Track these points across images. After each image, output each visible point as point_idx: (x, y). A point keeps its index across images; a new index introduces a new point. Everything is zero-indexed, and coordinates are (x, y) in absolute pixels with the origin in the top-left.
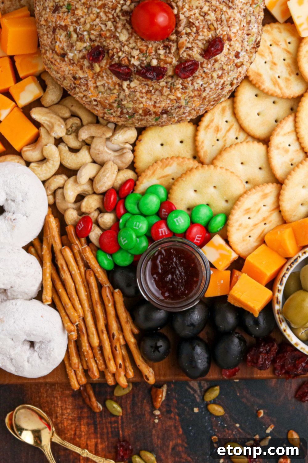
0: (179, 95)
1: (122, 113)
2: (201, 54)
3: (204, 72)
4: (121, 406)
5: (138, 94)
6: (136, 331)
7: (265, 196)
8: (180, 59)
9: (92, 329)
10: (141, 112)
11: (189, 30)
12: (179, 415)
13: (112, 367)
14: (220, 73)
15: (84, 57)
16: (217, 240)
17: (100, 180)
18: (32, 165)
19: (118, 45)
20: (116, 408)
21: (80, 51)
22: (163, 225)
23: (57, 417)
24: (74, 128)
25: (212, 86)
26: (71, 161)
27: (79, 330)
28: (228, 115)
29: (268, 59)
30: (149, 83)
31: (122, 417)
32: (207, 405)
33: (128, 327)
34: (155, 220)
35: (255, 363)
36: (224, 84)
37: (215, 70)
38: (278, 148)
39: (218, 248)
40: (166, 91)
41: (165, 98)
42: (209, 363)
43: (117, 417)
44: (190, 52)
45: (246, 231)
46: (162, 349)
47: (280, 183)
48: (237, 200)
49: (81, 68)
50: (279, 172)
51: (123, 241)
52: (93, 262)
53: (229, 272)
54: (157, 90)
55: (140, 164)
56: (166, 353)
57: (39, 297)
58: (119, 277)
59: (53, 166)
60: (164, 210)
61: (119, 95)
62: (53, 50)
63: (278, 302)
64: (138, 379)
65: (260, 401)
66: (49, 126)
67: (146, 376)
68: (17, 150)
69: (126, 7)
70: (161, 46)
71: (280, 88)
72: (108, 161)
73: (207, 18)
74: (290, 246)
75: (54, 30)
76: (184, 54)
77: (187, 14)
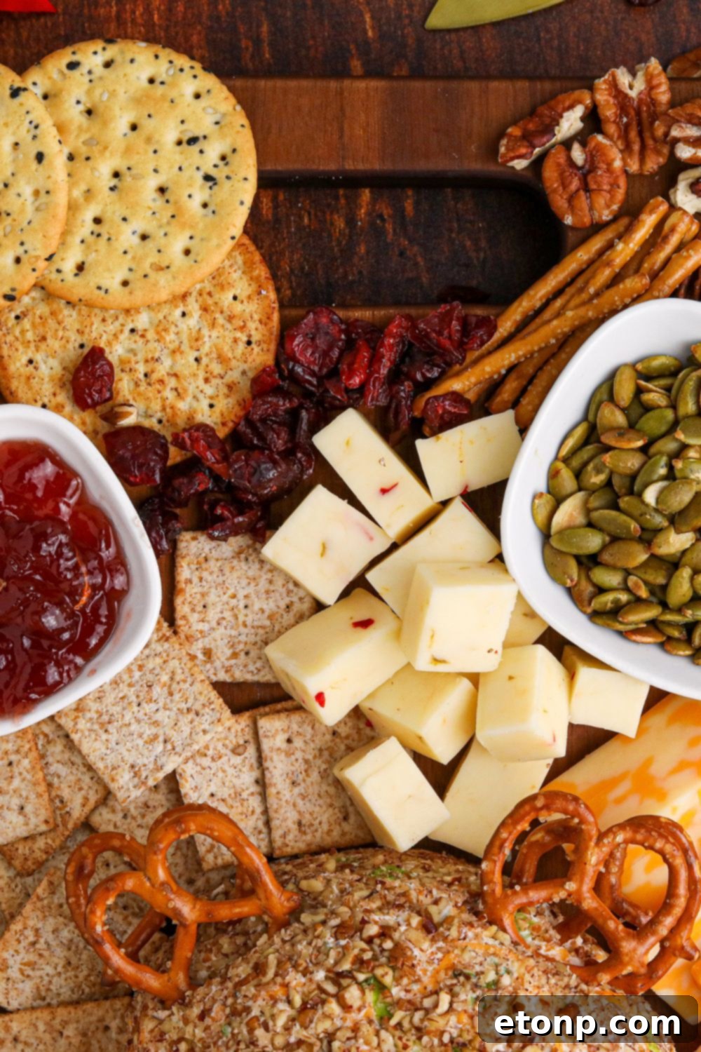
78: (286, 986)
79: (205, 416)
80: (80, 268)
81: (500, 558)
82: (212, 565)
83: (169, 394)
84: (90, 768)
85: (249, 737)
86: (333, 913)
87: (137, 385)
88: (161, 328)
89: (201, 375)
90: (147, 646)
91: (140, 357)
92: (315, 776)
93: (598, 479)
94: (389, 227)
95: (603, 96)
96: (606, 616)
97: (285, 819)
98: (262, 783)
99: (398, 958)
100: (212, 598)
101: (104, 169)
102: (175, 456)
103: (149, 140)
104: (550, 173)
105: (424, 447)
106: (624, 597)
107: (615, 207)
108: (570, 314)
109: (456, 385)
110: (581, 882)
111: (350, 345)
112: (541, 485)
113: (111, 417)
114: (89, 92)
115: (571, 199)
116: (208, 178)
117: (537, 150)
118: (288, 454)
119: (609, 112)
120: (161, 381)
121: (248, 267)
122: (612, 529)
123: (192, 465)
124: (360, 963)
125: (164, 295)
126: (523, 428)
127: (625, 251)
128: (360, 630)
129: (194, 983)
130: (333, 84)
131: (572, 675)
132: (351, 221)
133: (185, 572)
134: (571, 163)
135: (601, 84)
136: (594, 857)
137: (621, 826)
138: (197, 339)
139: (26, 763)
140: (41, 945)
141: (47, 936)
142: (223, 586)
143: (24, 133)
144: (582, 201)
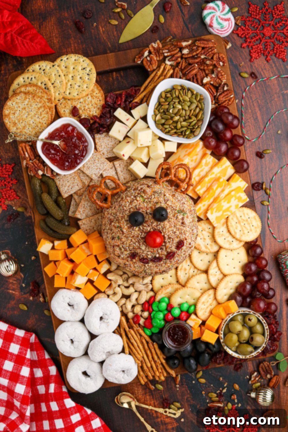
0: (169, 265)
2: (176, 248)
3: (178, 254)
4: (162, 385)
5: (152, 268)
6: (165, 357)
7: (209, 295)
8: (167, 252)
9: (147, 360)
11: (169, 240)
12: (187, 385)
13: (158, 374)
14: (184, 253)
15: (128, 257)
16: (193, 317)
17: (140, 300)
18: (111, 296)
19: (141, 251)
20: (160, 387)
21: (126, 255)
22: (170, 314)
23: (136, 395)
24: (126, 279)
25: (182, 258)
26: (127, 292)
27: (141, 362)
28: (189, 263)
29: (202, 237)
30: (156, 263)
31: (163, 390)
32: (198, 379)
33: (161, 357)
34: (166, 312)
35: (216, 362)
37: (182, 253)
38: (212, 274)
39: (194, 320)
40: (164, 265)
41: (163, 267)
42: (197, 365)
43: (161, 390)
44: (171, 249)
45: (204, 310)
46: (177, 364)
47: (215, 289)
48: (198, 299)
49: (128, 261)
50: (214, 284)
51: (154, 324)
52: (143, 334)
53: (199, 328)
54: (159, 265)
56: (179, 364)
57: (123, 351)
58: (154, 338)
59: (119, 295)
60: (169, 308)
61: (144, 269)
62: (114, 254)
63: (222, 339)
64: (168, 376)
65: (219, 374)
66: (115, 280)
67: (172, 374)
68: (103, 291)
69: (142, 236)
70: (159, 249)
71: (209, 249)
72: (142, 290)
73: (176, 234)
74: (223, 314)
75: (113, 247)
76: (169, 250)
77: (168, 234)
78: (127, 200)
79: (95, 114)
80: (69, 93)
81: (148, 127)
82: (101, 139)
83: (88, 112)
84: (88, 176)
85: (113, 166)
86: (132, 188)
87: (83, 111)
88: (85, 101)
89: (93, 107)
90: (93, 154)
91: (82, 106)
92: (125, 170)
93: (162, 111)
94: (119, 78)
95: (151, 48)
96: (167, 133)
97: (122, 178)
98: (117, 173)
99: (144, 192)
100: (102, 144)
101: (70, 76)
102: (92, 122)
103: (77, 70)
104: (144, 63)
105: (133, 112)
106: (170, 129)
107: (156, 66)
108: (152, 85)
109: (136, 100)
110: (172, 176)
111: (117, 98)
112: (153, 113)
113: (80, 117)
114: (65, 64)
115: (149, 66)
116: (88, 74)
117: (142, 59)
118: (110, 117)
119: (152, 50)
120: (87, 110)
121: (97, 88)
122: (166, 118)
123: (95, 122)
124: (138, 194)
125: (84, 95)
126: (148, 105)
127: (159, 73)
128: (128, 144)
129: (112, 204)
130: (105, 55)
131: (164, 144)
132: (113, 78)
133: (97, 141)
134: (148, 60)
135: (150, 46)
136: (173, 171)
137: (177, 165)
138: (91, 102)
139: (77, 177)
140: (85, 207)
141: (86, 205)
142: (103, 142)
143: (56, 72)
144: (151, 66)
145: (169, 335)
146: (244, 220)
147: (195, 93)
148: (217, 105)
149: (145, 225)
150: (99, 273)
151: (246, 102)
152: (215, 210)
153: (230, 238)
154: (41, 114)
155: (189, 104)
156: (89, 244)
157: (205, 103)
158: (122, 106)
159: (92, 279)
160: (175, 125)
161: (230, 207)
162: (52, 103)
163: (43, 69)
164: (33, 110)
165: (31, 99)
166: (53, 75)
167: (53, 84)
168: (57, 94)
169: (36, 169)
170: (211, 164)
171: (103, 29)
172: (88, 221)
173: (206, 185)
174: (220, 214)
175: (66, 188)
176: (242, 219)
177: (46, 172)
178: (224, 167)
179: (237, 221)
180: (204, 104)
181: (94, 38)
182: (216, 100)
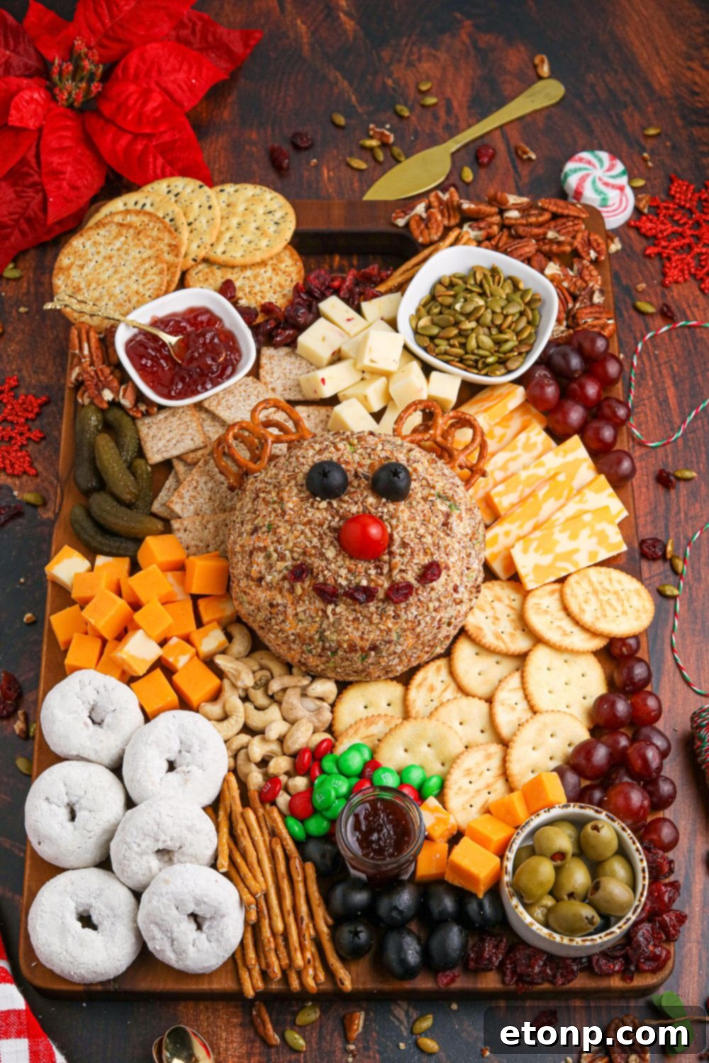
0: (390, 625)
1: (324, 649)
2: (416, 579)
3: (419, 600)
4: (304, 1037)
5: (344, 623)
6: (330, 921)
7: (489, 757)
8: (393, 582)
9: (276, 910)
10: (345, 646)
11: (403, 551)
12: (380, 1052)
13: (299, 962)
14: (437, 604)
15: (284, 578)
16: (433, 802)
19: (324, 563)
20: (298, 1041)
21: (280, 572)
22: (367, 783)
24: (263, 681)
25: (428, 619)
26: (257, 719)
27: (259, 906)
28: (444, 674)
29: (490, 614)
30: (357, 607)
31: (305, 1052)
32: (417, 1038)
33: (320, 912)
34: (357, 780)
36: (440, 621)
37: (431, 600)
38: (503, 704)
40: (376, 619)
41: (374, 627)
42: (420, 955)
43: (299, 1051)
44: (404, 575)
45: (467, 797)
46: (363, 936)
47: (505, 744)
48: (454, 761)
49: (281, 591)
50: (505, 731)
51: (318, 798)
52: (281, 829)
53: (447, 847)
54: (365, 617)
55: (340, 726)
57: (213, 864)
58: (313, 849)
59: (235, 724)
60: (368, 770)
61: (321, 625)
62: (248, 576)
63: (507, 873)
66: (233, 675)
67: (341, 980)
68: (195, 704)
69: (334, 524)
70: (372, 566)
71: (504, 643)
72: (301, 718)
73: (424, 540)
74: (521, 810)
75: (251, 554)
76: (397, 577)
77: (402, 534)
78: (312, 447)
80: (224, 253)
82: (276, 358)
83: (259, 297)
84: (222, 421)
87: (245, 294)
89: (272, 291)
91: (247, 285)
93: (435, 310)
95: (433, 199)
96: (441, 356)
100: (275, 369)
101: (235, 221)
102: (261, 318)
103: (252, 213)
104: (413, 225)
105: (365, 306)
106: (448, 347)
107: (439, 234)
110: (436, 430)
111: (333, 280)
112: (413, 311)
114: (229, 198)
115: (422, 233)
116: (276, 223)
117: (408, 218)
119: (435, 203)
120: (256, 294)
121: (292, 255)
122: (442, 324)
124: (343, 439)
126: (403, 295)
131: (428, 376)
133: (264, 361)
134: (421, 219)
135: (432, 195)
136: (441, 422)
138: (270, 280)
139: (194, 424)
140: (199, 488)
141: (201, 485)
142: (280, 365)
143: (204, 199)
144: (426, 232)
145: (357, 826)
146: (608, 591)
147: (522, 286)
148: (571, 331)
149: (346, 498)
150: (193, 650)
151: (643, 363)
152: (534, 545)
153: (567, 624)
154: (145, 274)
155: (503, 303)
156: (184, 575)
157: (544, 313)
158: (342, 293)
159: (171, 659)
160: (463, 340)
161: (576, 551)
162: (177, 256)
163: (175, 192)
164: (128, 264)
165: (130, 238)
166: (196, 205)
167: (190, 224)
168: (194, 246)
169: (100, 384)
170: (540, 448)
171: (331, 174)
172: (197, 523)
173: (520, 488)
174: (546, 560)
175: (161, 444)
176: (604, 588)
177: (121, 393)
178: (570, 457)
179: (589, 589)
180: (541, 316)
181: (306, 186)
182: (570, 319)
